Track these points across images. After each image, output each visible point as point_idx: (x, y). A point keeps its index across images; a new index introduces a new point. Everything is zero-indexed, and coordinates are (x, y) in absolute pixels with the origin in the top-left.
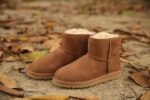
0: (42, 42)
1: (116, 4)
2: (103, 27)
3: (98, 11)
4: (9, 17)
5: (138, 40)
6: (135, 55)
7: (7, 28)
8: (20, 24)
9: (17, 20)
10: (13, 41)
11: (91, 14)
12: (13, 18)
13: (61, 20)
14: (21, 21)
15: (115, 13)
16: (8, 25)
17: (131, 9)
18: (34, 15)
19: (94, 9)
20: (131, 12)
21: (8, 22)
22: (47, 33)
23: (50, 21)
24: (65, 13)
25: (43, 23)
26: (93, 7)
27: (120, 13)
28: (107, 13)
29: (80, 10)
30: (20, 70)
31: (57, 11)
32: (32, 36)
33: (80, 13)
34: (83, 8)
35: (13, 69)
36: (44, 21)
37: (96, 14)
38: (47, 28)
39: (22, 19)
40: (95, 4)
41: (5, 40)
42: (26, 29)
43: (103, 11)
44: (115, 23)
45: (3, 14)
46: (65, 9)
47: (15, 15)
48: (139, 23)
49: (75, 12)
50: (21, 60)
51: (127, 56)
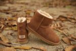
1: (63, 2)
3: (54, 5)
4: (9, 8)
5: (70, 21)
6: (67, 29)
7: (8, 13)
8: (14, 11)
9: (13, 9)
10: (9, 20)
11: (50, 7)
12: (11, 8)
14: (15, 10)
15: (62, 6)
16: (8, 12)
17: (70, 4)
18: (22, 7)
20: (70, 6)
21: (8, 10)
23: (29, 11)
24: (37, 6)
25: (25, 11)
26: (51, 3)
27: (64, 7)
28: (58, 7)
29: (45, 5)
31: (33, 5)
34: (46, 3)
35: (8, 34)
36: (26, 10)
37: (52, 7)
38: (27, 14)
39: (15, 9)
40: (53, 1)
41: (6, 20)
42: (17, 14)
43: (56, 5)
44: (61, 12)
45: (6, 6)
46: (37, 4)
47: (13, 7)
48: (73, 12)
49: (42, 6)
50: (12, 30)
51: (63, 29)
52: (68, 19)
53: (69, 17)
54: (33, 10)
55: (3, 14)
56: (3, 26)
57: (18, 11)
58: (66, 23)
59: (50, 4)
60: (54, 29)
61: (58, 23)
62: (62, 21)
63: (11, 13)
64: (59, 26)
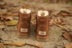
2: (56, 9)
6: (69, 24)
7: (3, 8)
8: (10, 6)
10: (3, 15)
11: (51, 3)
24: (36, 2)
27: (67, 2)
28: (60, 3)
30: (3, 29)
32: (15, 13)
33: (45, 2)
36: (24, 5)
42: (12, 9)
51: (64, 25)
54: (31, 6)
58: (68, 19)
60: (54, 24)
61: (59, 18)
63: (7, 8)
64: (59, 21)
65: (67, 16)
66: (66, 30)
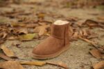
0: (34, 28)
4: (14, 10)
5: (102, 27)
6: (97, 37)
7: (12, 17)
8: (21, 15)
9: (20, 12)
11: (73, 8)
12: (17, 11)
13: (51, 13)
14: (22, 13)
15: (91, 7)
16: (13, 15)
18: (32, 8)
19: (76, 4)
21: (13, 13)
22: (39, 21)
23: (42, 13)
24: (54, 6)
25: (37, 15)
26: (75, 3)
27: (94, 7)
28: (85, 7)
29: (66, 5)
30: (17, 45)
31: (48, 6)
32: (28, 23)
33: (64, 7)
34: (68, 3)
35: (13, 45)
36: (38, 13)
37: (76, 8)
38: (39, 18)
39: (23, 11)
41: (9, 26)
42: (25, 18)
43: (82, 5)
44: (89, 14)
45: (10, 7)
46: (54, 4)
47: (19, 8)
49: (61, 6)
50: (18, 39)
51: (91, 38)
52: (99, 24)
53: (101, 21)
54: (48, 13)
55: (5, 18)
56: (5, 35)
57: (27, 14)
58: (96, 30)
59: (73, 4)
60: (78, 38)
61: (84, 30)
62: (91, 27)
64: (85, 34)
65: (95, 26)
66: (93, 46)
